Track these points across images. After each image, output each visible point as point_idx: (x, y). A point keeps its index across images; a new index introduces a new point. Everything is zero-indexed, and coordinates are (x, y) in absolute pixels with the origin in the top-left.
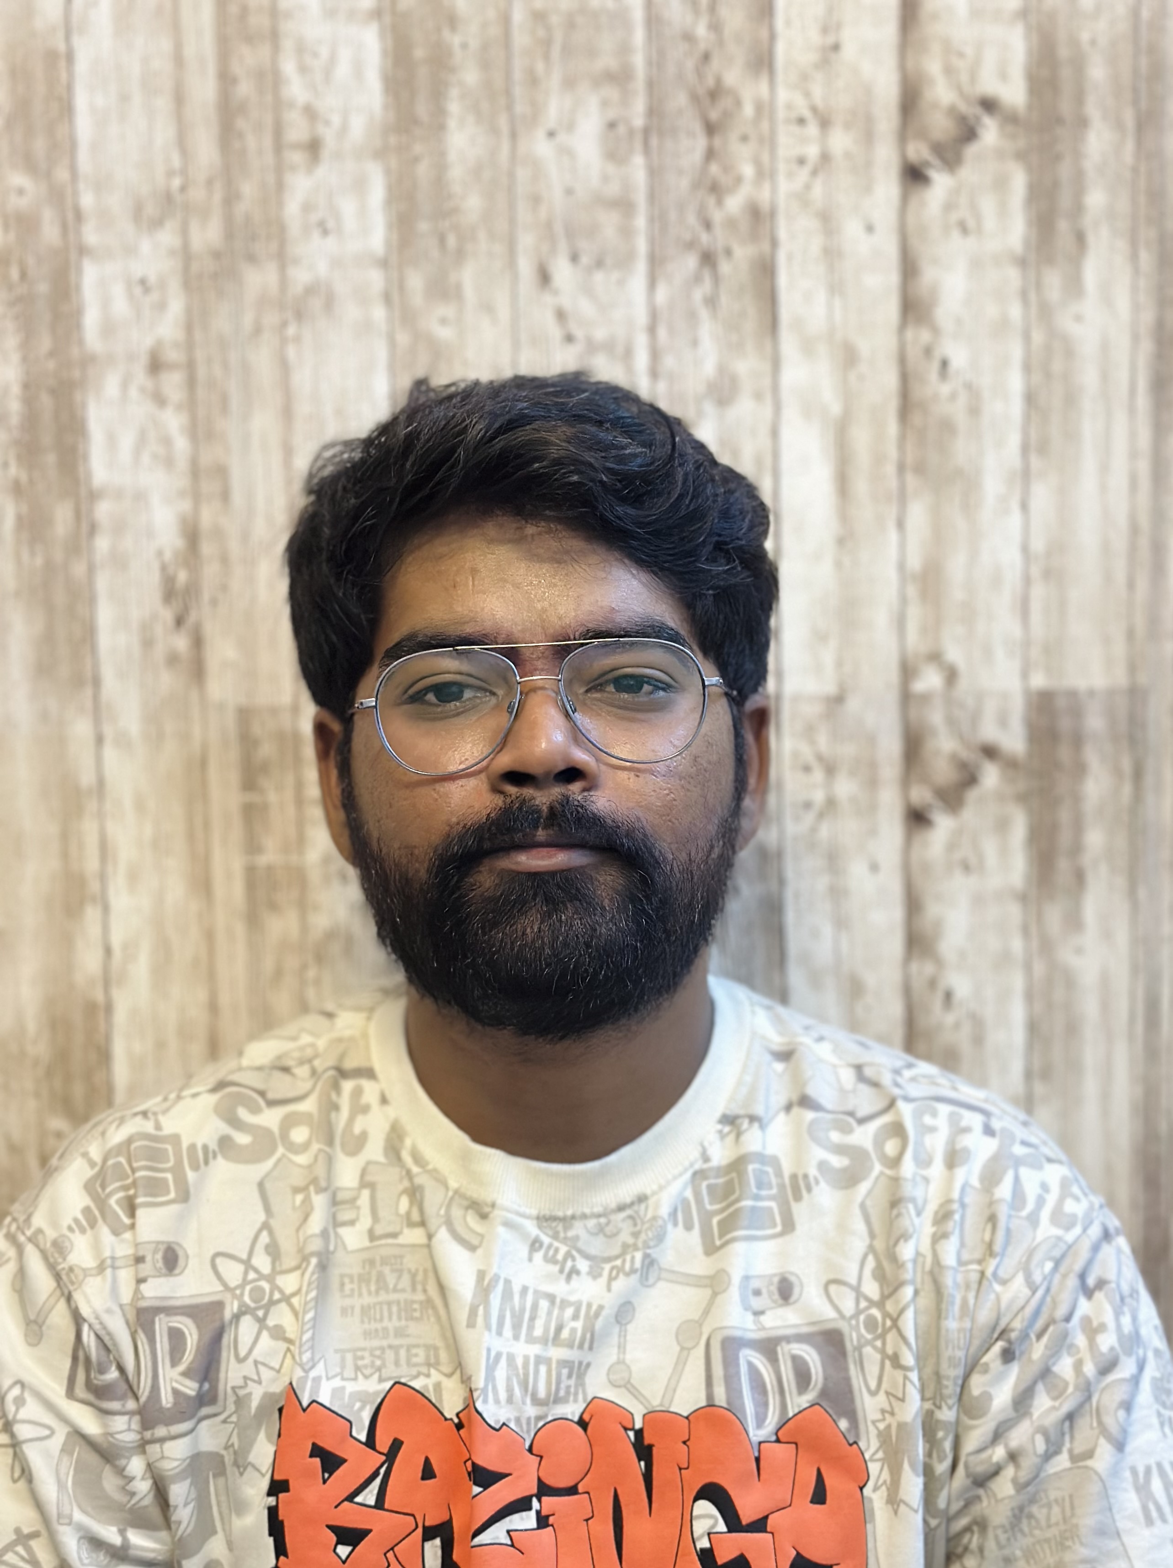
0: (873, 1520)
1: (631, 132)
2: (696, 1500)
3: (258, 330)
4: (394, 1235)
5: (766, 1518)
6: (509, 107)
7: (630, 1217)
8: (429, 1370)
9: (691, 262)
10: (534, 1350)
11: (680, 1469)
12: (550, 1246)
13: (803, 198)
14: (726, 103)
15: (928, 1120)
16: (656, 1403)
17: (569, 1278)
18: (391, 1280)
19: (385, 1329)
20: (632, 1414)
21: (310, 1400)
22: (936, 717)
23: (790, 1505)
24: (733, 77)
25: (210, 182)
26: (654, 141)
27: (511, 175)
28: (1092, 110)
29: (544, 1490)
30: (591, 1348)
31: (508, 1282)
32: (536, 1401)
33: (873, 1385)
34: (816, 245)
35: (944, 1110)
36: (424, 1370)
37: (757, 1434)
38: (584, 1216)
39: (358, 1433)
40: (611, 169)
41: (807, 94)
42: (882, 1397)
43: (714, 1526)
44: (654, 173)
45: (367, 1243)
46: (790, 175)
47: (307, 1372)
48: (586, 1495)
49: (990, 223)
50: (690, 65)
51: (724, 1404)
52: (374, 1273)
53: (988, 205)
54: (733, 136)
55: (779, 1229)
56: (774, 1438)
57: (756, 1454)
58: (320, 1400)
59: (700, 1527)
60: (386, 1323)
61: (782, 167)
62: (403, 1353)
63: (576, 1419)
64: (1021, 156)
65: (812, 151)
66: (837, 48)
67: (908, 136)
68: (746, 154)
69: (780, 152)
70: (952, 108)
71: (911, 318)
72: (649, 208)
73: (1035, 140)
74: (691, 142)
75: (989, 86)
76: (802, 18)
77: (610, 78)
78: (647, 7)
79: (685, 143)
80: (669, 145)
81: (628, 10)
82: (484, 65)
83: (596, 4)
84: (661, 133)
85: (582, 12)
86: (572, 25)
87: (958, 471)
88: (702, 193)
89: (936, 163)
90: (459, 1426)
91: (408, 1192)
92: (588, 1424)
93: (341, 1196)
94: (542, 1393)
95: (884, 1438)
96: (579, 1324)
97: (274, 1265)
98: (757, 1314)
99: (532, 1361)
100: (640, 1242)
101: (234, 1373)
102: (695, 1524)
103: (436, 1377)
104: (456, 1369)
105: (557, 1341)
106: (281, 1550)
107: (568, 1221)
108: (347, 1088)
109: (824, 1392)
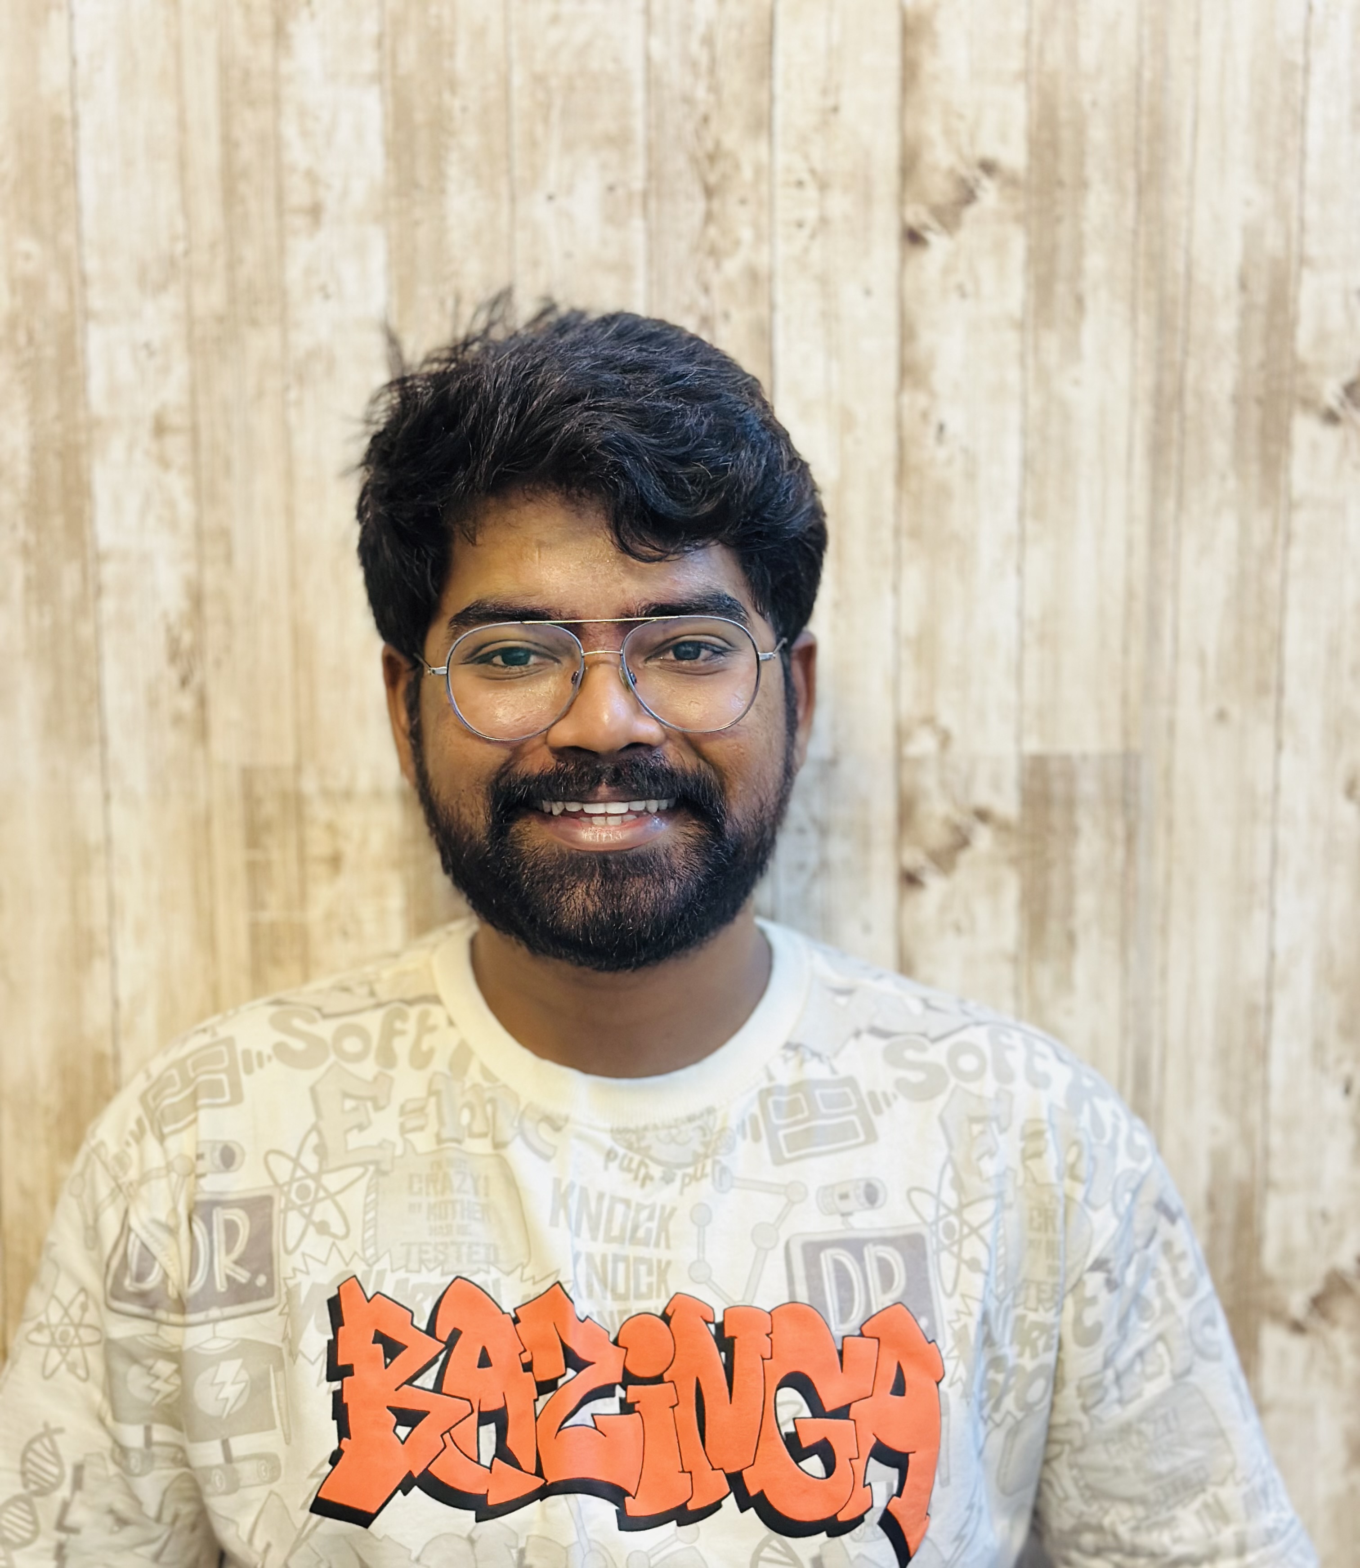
0: (949, 1412)
1: (630, 196)
2: (779, 1387)
3: (260, 394)
5: (850, 1405)
6: (509, 171)
7: (701, 1128)
8: (488, 1268)
10: (613, 1248)
11: (763, 1359)
12: (625, 1156)
13: (801, 262)
14: (725, 166)
15: (1004, 1039)
16: (738, 1299)
17: (643, 1185)
18: (456, 1181)
19: (449, 1227)
20: (713, 1309)
21: (375, 1292)
22: (929, 780)
23: (871, 1396)
24: (731, 139)
25: (213, 246)
26: (653, 204)
27: (511, 238)
28: (1093, 172)
30: (668, 1246)
31: (584, 1191)
32: (616, 1296)
33: (949, 1287)
34: (815, 306)
36: (484, 1267)
37: (838, 1329)
38: (656, 1127)
39: (419, 1322)
40: (610, 232)
41: (806, 157)
42: (957, 1298)
43: (798, 1412)
44: (652, 236)
45: (434, 1147)
46: (788, 238)
47: (370, 1266)
48: (672, 1384)
49: (988, 285)
50: (689, 127)
51: (807, 1302)
52: (440, 1174)
53: (986, 269)
54: (732, 200)
55: (862, 1139)
56: (858, 1332)
57: (840, 1348)
58: (383, 1292)
59: (785, 1414)
60: (449, 1221)
61: (780, 230)
62: (464, 1250)
63: (659, 1313)
64: (1020, 219)
65: (811, 215)
66: (835, 109)
67: (907, 199)
68: (745, 217)
69: (778, 215)
70: (951, 171)
71: (908, 382)
72: (648, 272)
73: (1034, 203)
74: (690, 205)
75: (989, 148)
76: (801, 81)
77: (610, 141)
78: (646, 70)
79: (684, 206)
80: (667, 208)
81: (628, 72)
82: (484, 128)
83: (595, 66)
84: (659, 196)
85: (582, 74)
86: (572, 88)
87: (954, 536)
88: (701, 257)
89: (935, 226)
90: (516, 1321)
91: (471, 1107)
92: (670, 1318)
93: (410, 1106)
94: (621, 1289)
95: (960, 1337)
96: (654, 1225)
97: (321, 1163)
98: (844, 1215)
99: (610, 1258)
100: (710, 1151)
101: (285, 1265)
102: (778, 1409)
103: (494, 1274)
104: (517, 1267)
105: (633, 1240)
106: (343, 1432)
107: (640, 1132)
108: (414, 1012)
109: (906, 1293)
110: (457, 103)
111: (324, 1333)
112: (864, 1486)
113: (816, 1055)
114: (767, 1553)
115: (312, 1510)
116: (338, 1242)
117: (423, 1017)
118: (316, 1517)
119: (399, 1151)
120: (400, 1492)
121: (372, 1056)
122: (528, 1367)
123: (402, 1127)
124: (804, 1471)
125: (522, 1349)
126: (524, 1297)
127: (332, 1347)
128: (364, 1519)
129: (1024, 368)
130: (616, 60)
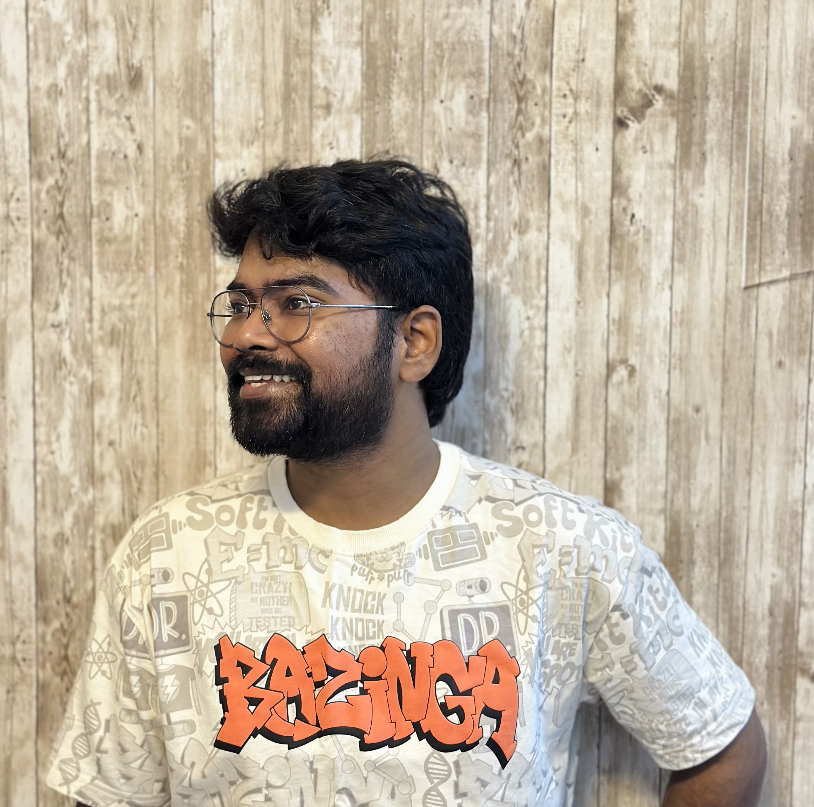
0: (522, 691)
2: (437, 681)
4: (277, 566)
5: (472, 689)
6: (422, 89)
7: (397, 552)
8: (290, 628)
9: (509, 164)
10: (356, 615)
11: (429, 668)
13: (564, 134)
14: (528, 87)
16: (417, 639)
17: (370, 582)
18: (275, 587)
19: (271, 609)
20: (405, 644)
21: (236, 642)
23: (483, 684)
24: (531, 74)
26: (492, 105)
28: (712, 92)
29: (364, 678)
30: (383, 614)
31: (341, 586)
32: (358, 638)
33: (522, 630)
35: (559, 500)
36: (288, 628)
37: (466, 653)
38: (376, 553)
39: (257, 656)
40: (470, 118)
41: (568, 83)
42: (527, 635)
43: (447, 693)
44: (491, 120)
45: (264, 569)
46: (558, 122)
47: (234, 629)
48: (386, 680)
49: (657, 147)
51: (451, 639)
52: (267, 583)
53: (657, 139)
54: (531, 103)
55: (479, 557)
56: (476, 654)
57: (467, 661)
58: (240, 642)
59: (440, 693)
60: (271, 606)
61: (554, 118)
62: (278, 621)
63: (379, 646)
64: (673, 114)
65: (570, 111)
67: (618, 104)
68: (537, 112)
69: (554, 111)
70: (640, 90)
71: (617, 194)
72: (489, 137)
73: (681, 107)
74: (510, 106)
75: (659, 79)
76: (567, 46)
77: (472, 74)
78: (491, 40)
79: (507, 106)
80: (499, 106)
81: (481, 41)
82: (411, 68)
83: (466, 38)
84: (495, 101)
85: (459, 42)
86: (454, 49)
87: (639, 270)
88: (515, 131)
89: (632, 118)
90: (304, 653)
91: (284, 548)
92: (385, 648)
93: (253, 548)
94: (360, 635)
95: (528, 654)
96: (375, 603)
97: (209, 579)
98: (470, 596)
99: (354, 620)
100: (402, 565)
101: (194, 630)
102: (437, 692)
103: (293, 631)
104: (304, 627)
105: (366, 611)
106: (225, 709)
107: (368, 556)
108: (257, 498)
109: (500, 633)
111: (213, 662)
112: (479, 727)
113: (459, 512)
114: (432, 760)
115: (214, 746)
116: (218, 618)
117: (262, 500)
118: (216, 749)
119: (246, 571)
120: (252, 737)
121: (235, 522)
122: (310, 675)
123: (248, 559)
124: (449, 721)
125: (307, 666)
126: (307, 641)
127: (217, 669)
128: (237, 750)
129: (675, 188)
130: (476, 36)
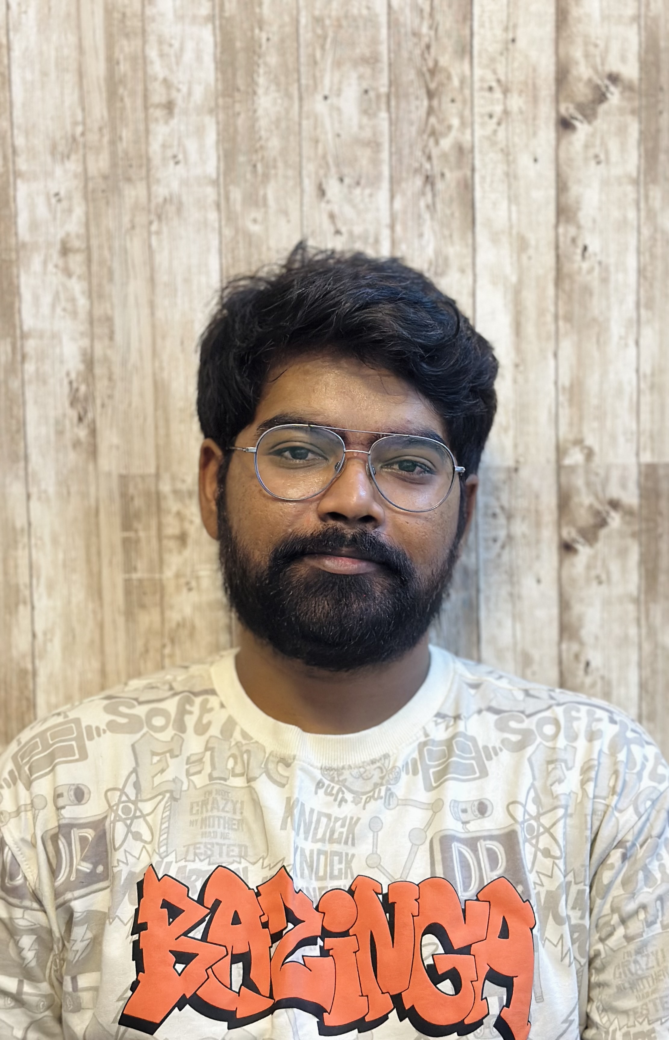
0: (538, 950)
1: (378, 97)
2: (423, 934)
3: (132, 227)
4: (225, 779)
5: (471, 945)
6: (298, 80)
7: (379, 767)
8: (240, 860)
9: (419, 182)
10: (319, 845)
11: (413, 916)
12: (329, 786)
13: (491, 140)
14: (440, 77)
15: (574, 714)
16: (397, 877)
17: (340, 805)
18: (221, 804)
19: (215, 833)
20: (381, 885)
21: (163, 874)
22: (579, 482)
23: (485, 939)
24: (444, 61)
25: (101, 129)
26: (393, 103)
27: (300, 125)
29: (326, 934)
30: (353, 844)
31: (303, 806)
32: (319, 879)
34: (501, 169)
35: (584, 709)
36: (238, 859)
37: (463, 895)
38: (350, 767)
39: (193, 895)
40: (365, 120)
41: (495, 72)
42: (534, 874)
43: (435, 950)
44: (392, 123)
45: (208, 782)
46: (483, 125)
47: (163, 859)
48: (355, 937)
49: (615, 155)
50: (417, 52)
51: (442, 876)
52: (211, 800)
53: (613, 145)
54: (446, 99)
55: (478, 775)
56: (475, 898)
57: (463, 907)
58: (170, 874)
59: (427, 952)
60: (216, 829)
61: (477, 119)
62: (224, 848)
63: (347, 889)
64: (633, 112)
65: (498, 109)
66: (513, 41)
67: (561, 98)
68: (454, 111)
69: (476, 110)
70: (590, 81)
71: (562, 218)
72: (391, 146)
73: (644, 102)
74: (418, 103)
75: (614, 66)
76: (491, 21)
77: (365, 60)
78: (389, 14)
79: (414, 103)
80: (403, 105)
81: (377, 15)
82: (282, 52)
83: (355, 11)
84: (397, 97)
85: (346, 17)
86: (340, 26)
87: (594, 320)
88: (425, 137)
89: (580, 117)
90: (258, 894)
91: (234, 756)
92: (354, 892)
93: (193, 759)
94: (322, 873)
96: (345, 830)
97: (137, 794)
98: (465, 823)
99: (315, 853)
100: (384, 782)
101: (114, 858)
102: (423, 949)
103: (244, 863)
104: (260, 859)
105: (331, 841)
106: (140, 968)
107: (340, 770)
108: (198, 701)
109: (506, 870)
110: (264, 36)
111: (133, 904)
112: (482, 999)
115: (120, 1023)
116: (146, 845)
117: (206, 702)
118: (123, 1028)
119: (185, 787)
120: (176, 1008)
121: (170, 727)
122: (265, 925)
123: (187, 771)
124: (440, 990)
125: (262, 913)
126: (264, 878)
127: (137, 913)
128: (151, 1028)
129: (638, 209)
130: (368, 8)
